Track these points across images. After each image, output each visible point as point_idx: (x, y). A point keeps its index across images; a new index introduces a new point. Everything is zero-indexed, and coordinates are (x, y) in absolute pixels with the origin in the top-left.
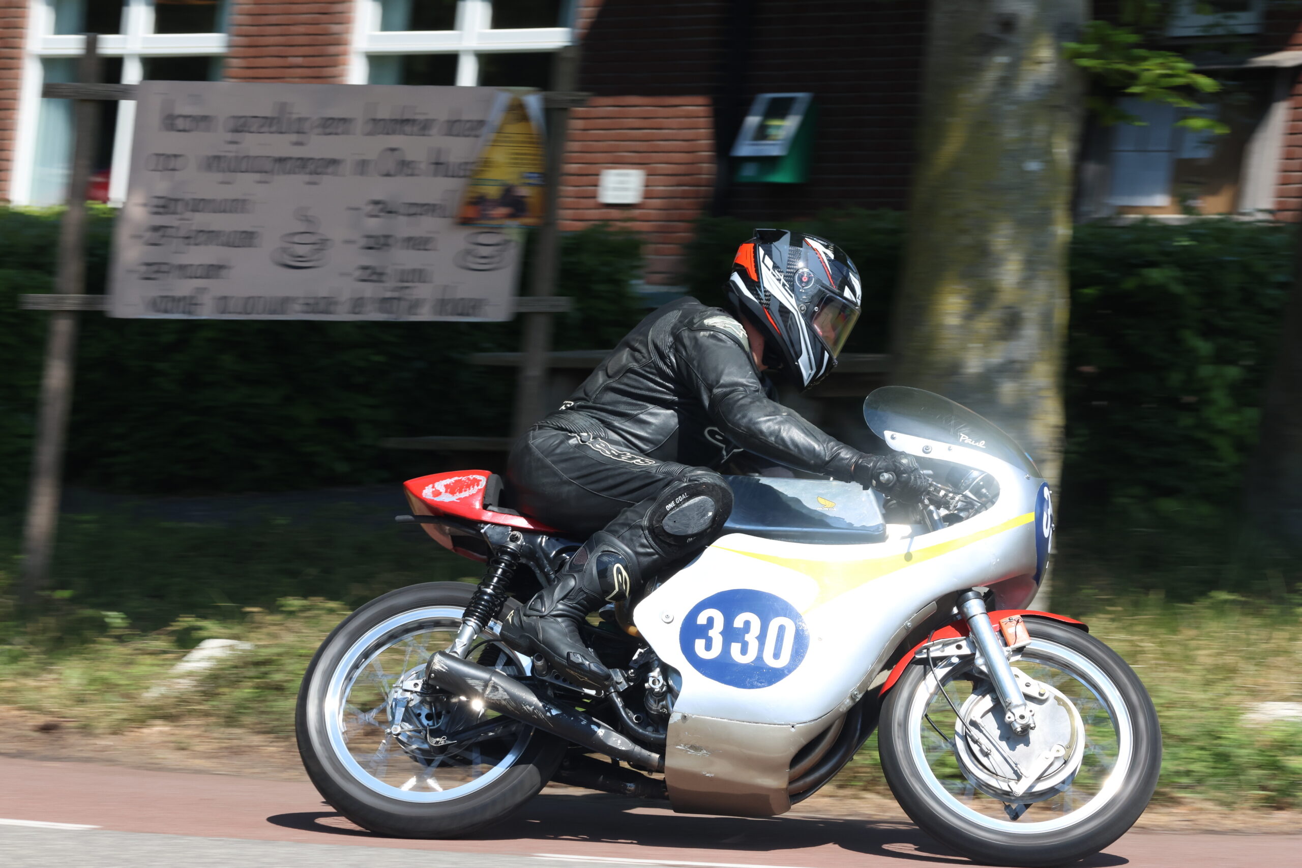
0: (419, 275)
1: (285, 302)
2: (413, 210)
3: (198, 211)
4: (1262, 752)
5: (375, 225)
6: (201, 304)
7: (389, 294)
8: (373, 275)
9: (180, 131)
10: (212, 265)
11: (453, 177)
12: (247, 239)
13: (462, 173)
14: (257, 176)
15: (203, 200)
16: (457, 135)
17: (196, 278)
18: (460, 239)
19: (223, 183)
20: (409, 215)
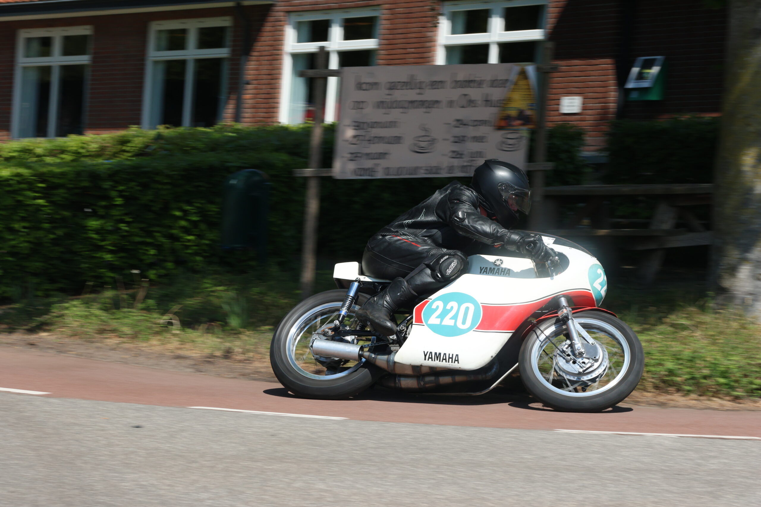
0: (480, 154)
1: (416, 169)
2: (476, 123)
3: (374, 128)
5: (457, 132)
6: (377, 172)
7: (465, 164)
8: (458, 155)
9: (364, 90)
10: (381, 153)
11: (494, 107)
12: (397, 140)
13: (499, 105)
14: (401, 110)
15: (376, 122)
16: (495, 87)
17: (374, 159)
18: (499, 135)
19: (385, 114)
20: (474, 126)
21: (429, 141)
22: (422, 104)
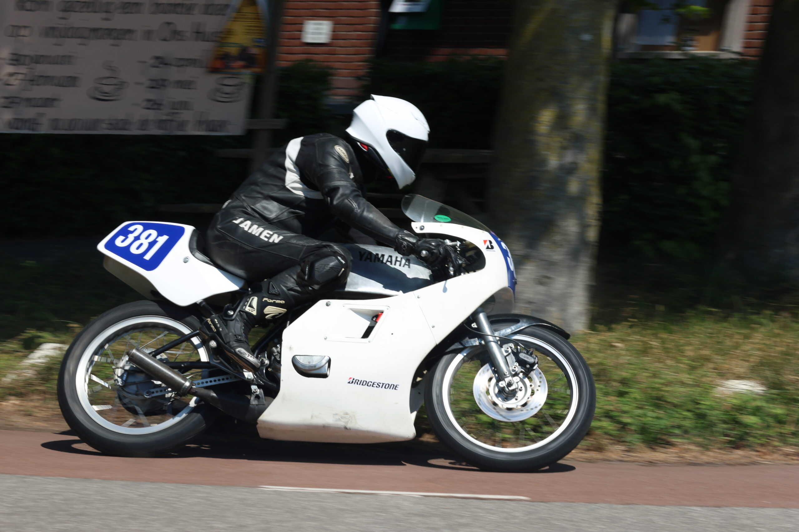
0: (185, 105)
1: (96, 123)
2: (181, 63)
3: (39, 63)
4: (726, 412)
5: (155, 73)
6: (41, 124)
7: (164, 118)
8: (154, 105)
9: (28, 10)
10: (48, 99)
11: (208, 41)
12: (72, 81)
13: (214, 39)
14: (79, 41)
15: (43, 56)
16: (211, 14)
17: (38, 106)
18: (212, 80)
19: (56, 45)
20: (178, 66)
21: (116, 85)
22: (109, 33)
